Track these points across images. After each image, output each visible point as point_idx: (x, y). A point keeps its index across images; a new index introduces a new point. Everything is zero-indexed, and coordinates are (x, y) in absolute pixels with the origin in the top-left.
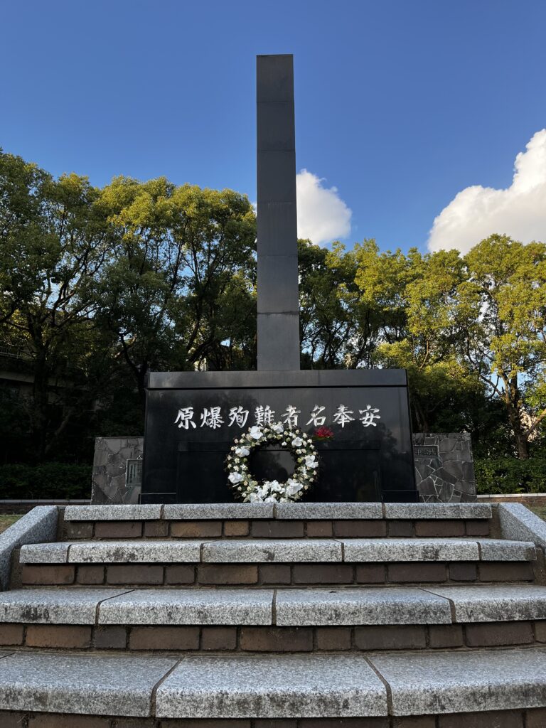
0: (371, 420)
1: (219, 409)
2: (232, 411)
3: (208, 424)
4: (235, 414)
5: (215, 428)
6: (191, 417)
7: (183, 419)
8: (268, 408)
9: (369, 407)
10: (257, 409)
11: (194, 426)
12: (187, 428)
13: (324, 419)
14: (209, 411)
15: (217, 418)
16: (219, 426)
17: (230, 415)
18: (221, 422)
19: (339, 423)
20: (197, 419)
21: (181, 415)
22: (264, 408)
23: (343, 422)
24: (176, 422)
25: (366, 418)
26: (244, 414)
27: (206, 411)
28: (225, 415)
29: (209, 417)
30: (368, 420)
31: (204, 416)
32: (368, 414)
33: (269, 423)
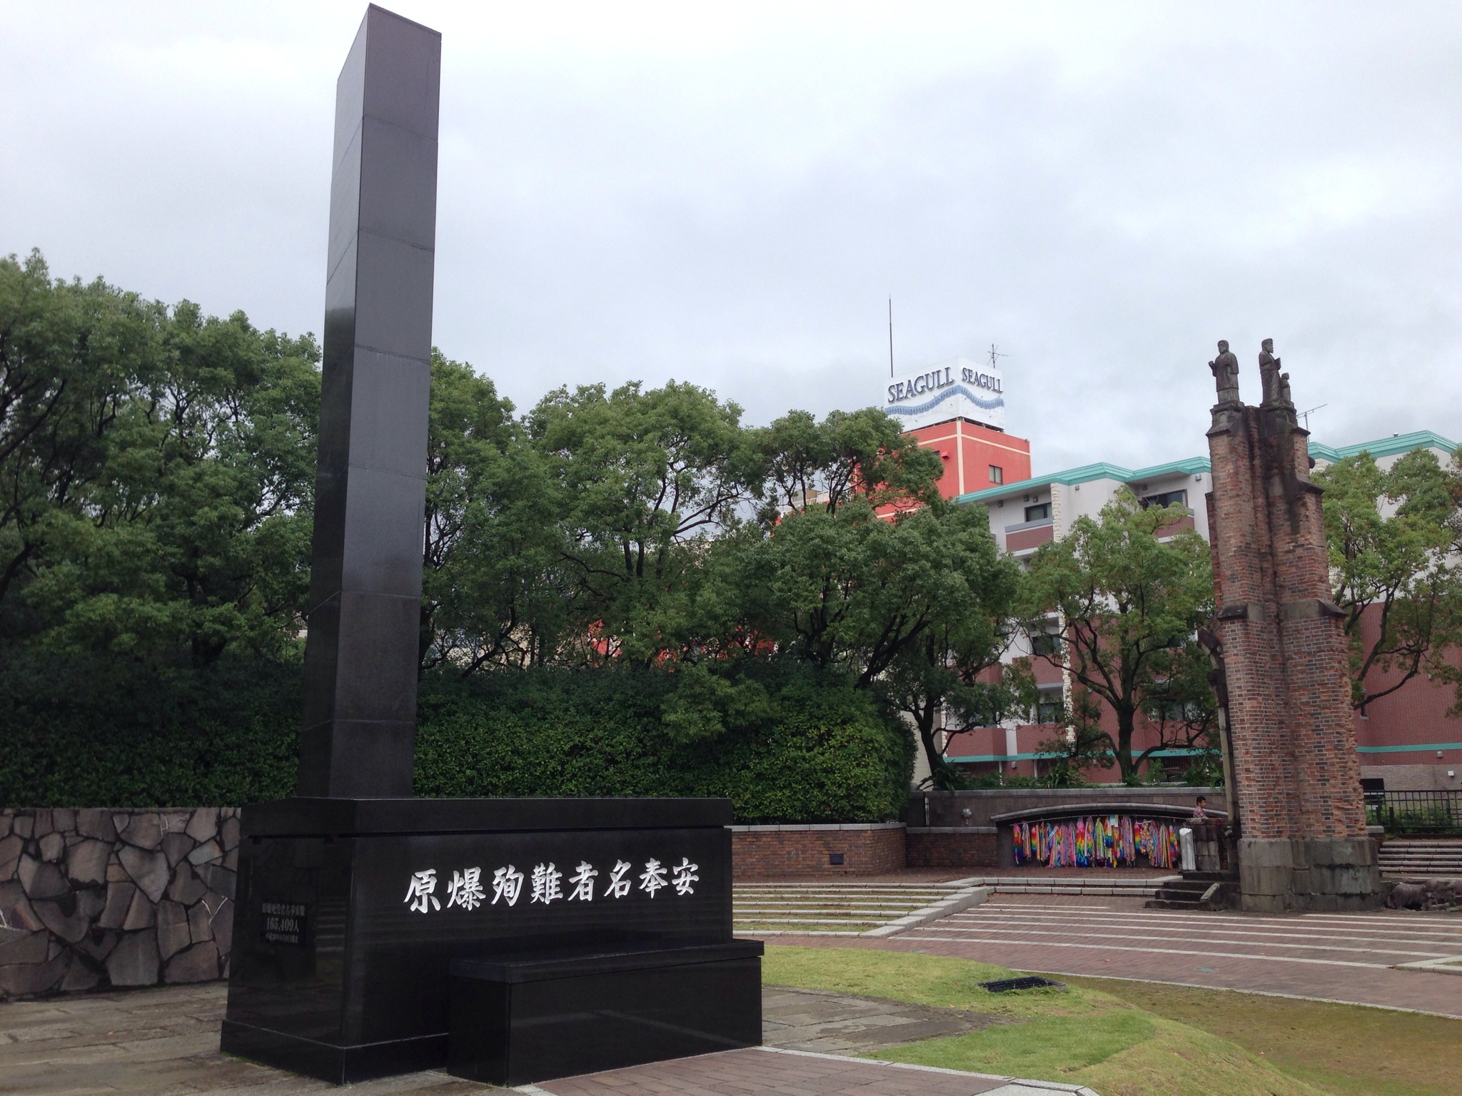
0: (687, 884)
1: (477, 872)
2: (498, 874)
3: (459, 902)
4: (503, 881)
5: (470, 909)
6: (431, 891)
7: (418, 894)
8: (551, 868)
9: (685, 862)
10: (536, 870)
11: (437, 906)
12: (424, 909)
13: (628, 884)
15: (473, 889)
16: (478, 905)
17: (495, 882)
18: (482, 897)
19: (647, 890)
20: (441, 891)
21: (415, 886)
22: (547, 867)
23: (652, 889)
24: (406, 900)
25: (681, 881)
26: (516, 880)
27: (456, 874)
28: (486, 882)
29: (461, 888)
30: (684, 884)
31: (452, 887)
32: (683, 875)
33: (553, 894)
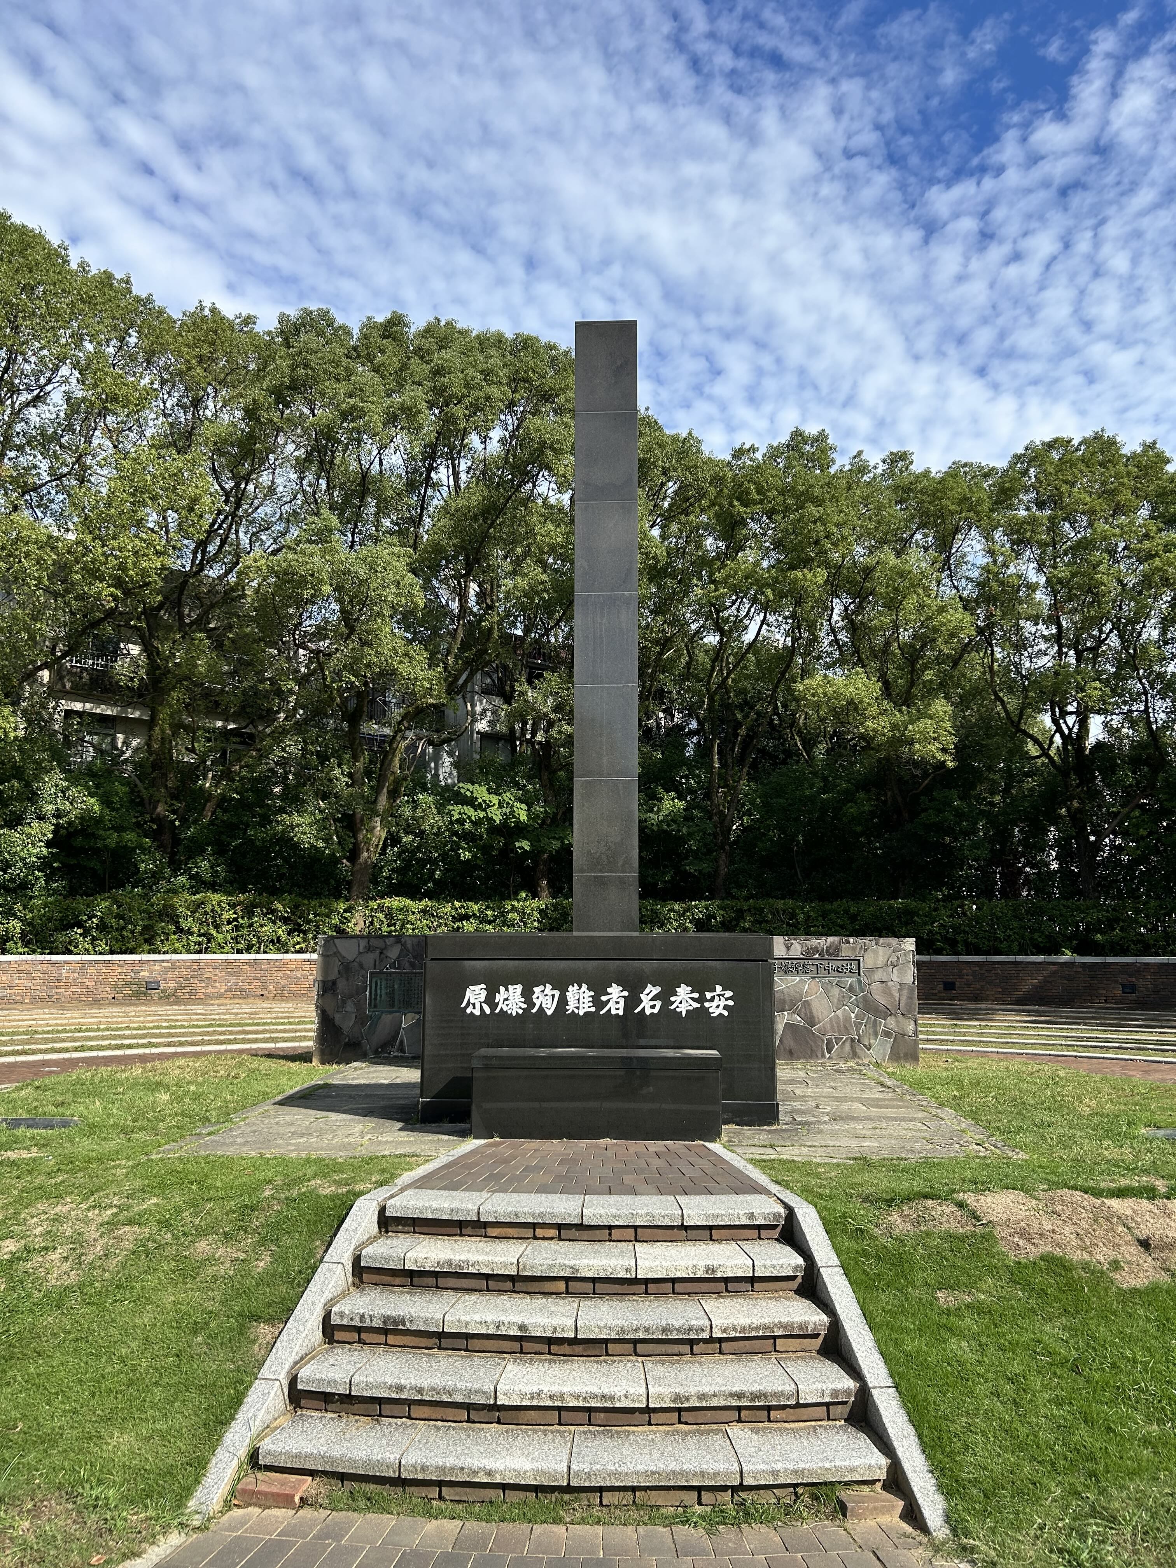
0: (721, 1007)
1: (519, 988)
2: (537, 990)
3: (505, 1009)
4: (541, 995)
5: (514, 1014)
6: (483, 1000)
7: (472, 1001)
8: (584, 987)
9: (719, 988)
10: (570, 988)
11: (488, 1010)
12: (477, 1012)
13: (658, 1004)
14: (507, 990)
15: (517, 1000)
16: (520, 1012)
17: (534, 996)
18: (524, 1006)
19: (678, 1010)
20: (490, 1000)
21: (469, 994)
22: (580, 987)
23: (683, 1009)
24: (463, 1005)
25: (714, 1004)
26: (553, 996)
27: (502, 989)
28: (527, 995)
29: (507, 999)
30: (718, 1007)
31: (499, 998)
32: (717, 998)
33: (586, 1007)
